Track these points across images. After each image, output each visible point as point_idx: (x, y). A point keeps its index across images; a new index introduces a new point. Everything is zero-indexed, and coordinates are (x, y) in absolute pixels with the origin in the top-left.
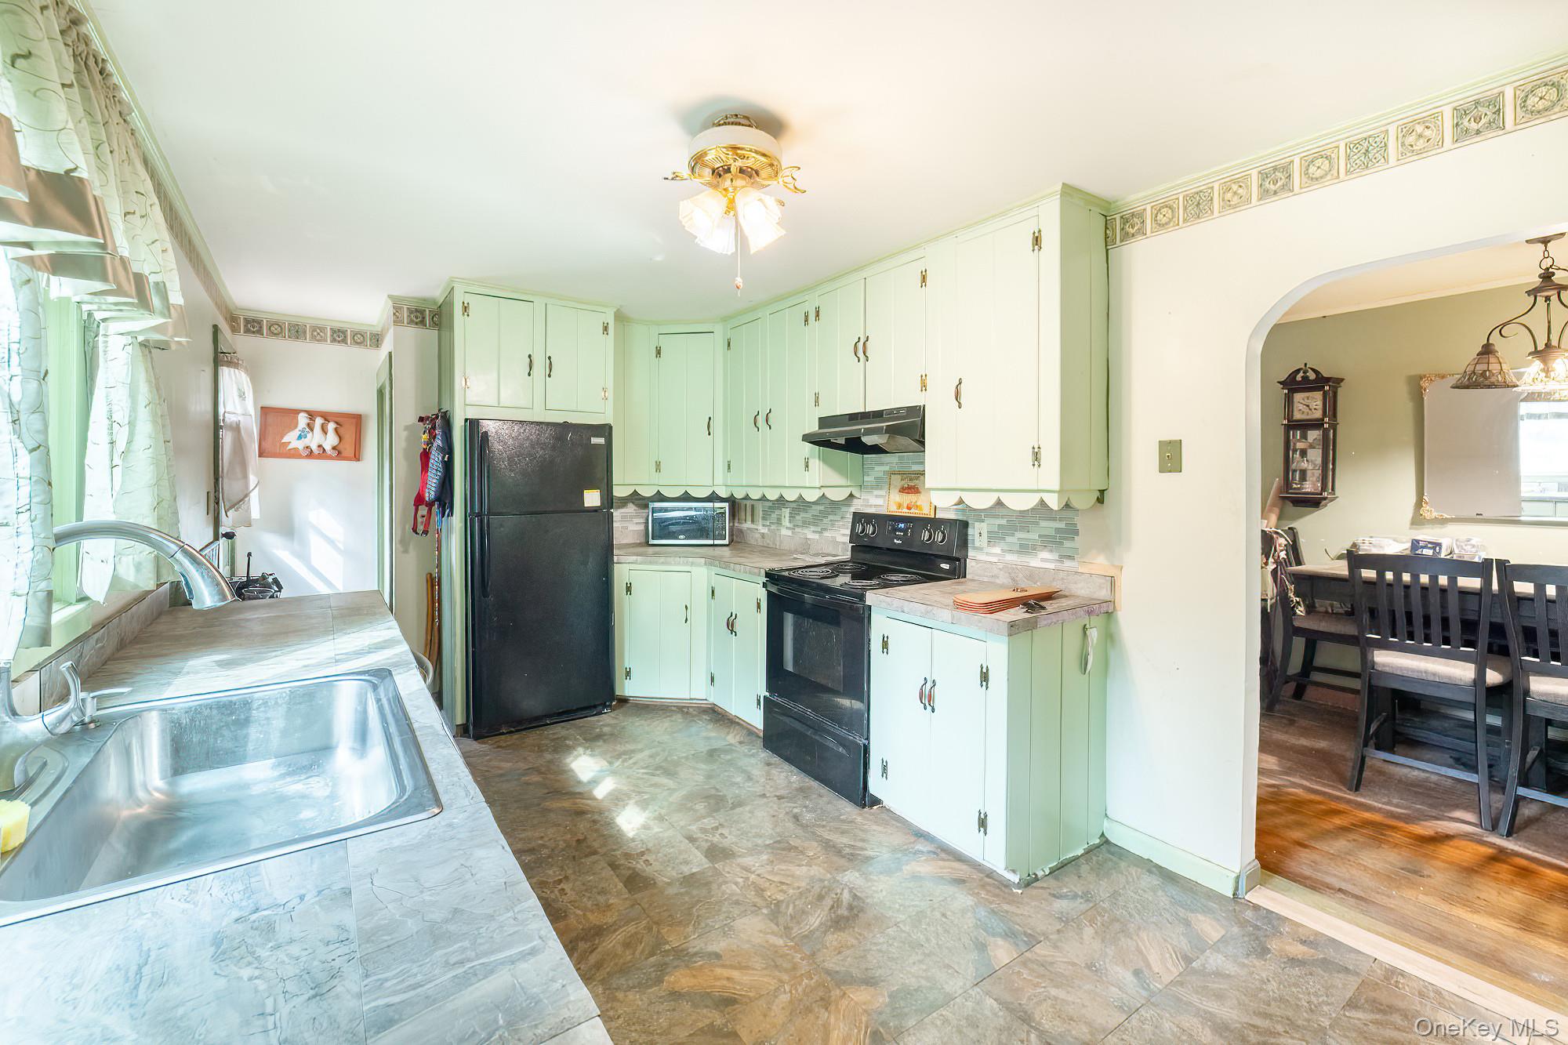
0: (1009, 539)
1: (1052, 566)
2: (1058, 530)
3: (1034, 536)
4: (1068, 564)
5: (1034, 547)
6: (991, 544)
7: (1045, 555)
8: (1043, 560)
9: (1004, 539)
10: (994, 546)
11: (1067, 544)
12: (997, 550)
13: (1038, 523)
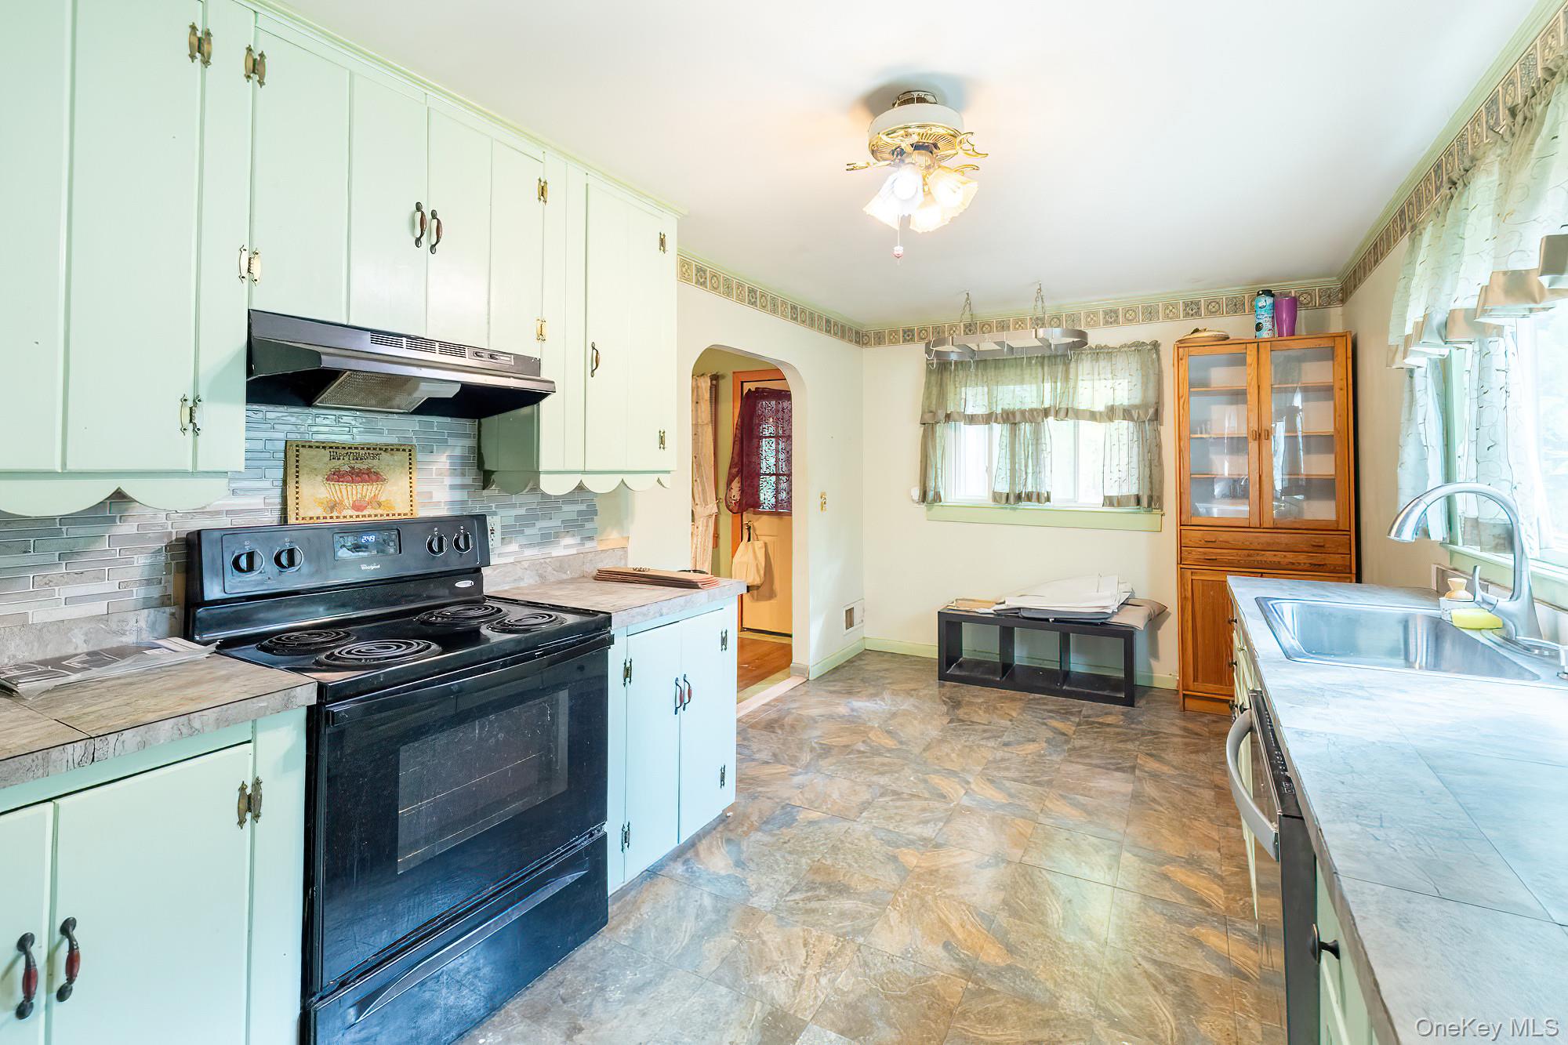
0: (528, 531)
1: (573, 551)
2: (580, 513)
3: (556, 522)
4: (589, 545)
5: (557, 535)
6: (507, 540)
7: (568, 541)
8: (567, 547)
9: (522, 532)
10: (510, 542)
11: (588, 525)
12: (513, 547)
13: (560, 508)
